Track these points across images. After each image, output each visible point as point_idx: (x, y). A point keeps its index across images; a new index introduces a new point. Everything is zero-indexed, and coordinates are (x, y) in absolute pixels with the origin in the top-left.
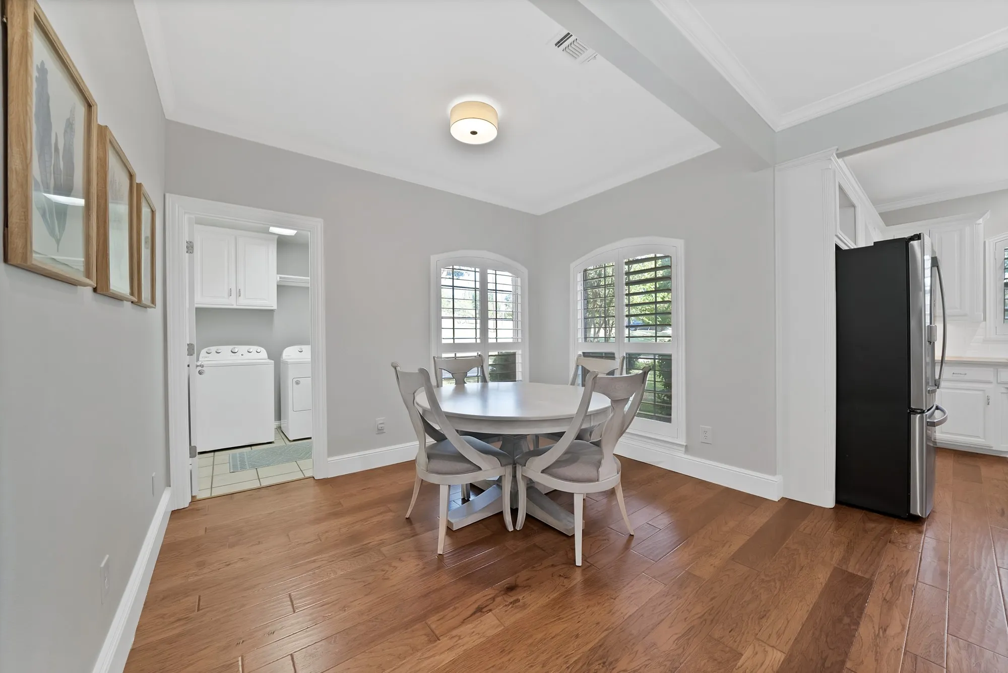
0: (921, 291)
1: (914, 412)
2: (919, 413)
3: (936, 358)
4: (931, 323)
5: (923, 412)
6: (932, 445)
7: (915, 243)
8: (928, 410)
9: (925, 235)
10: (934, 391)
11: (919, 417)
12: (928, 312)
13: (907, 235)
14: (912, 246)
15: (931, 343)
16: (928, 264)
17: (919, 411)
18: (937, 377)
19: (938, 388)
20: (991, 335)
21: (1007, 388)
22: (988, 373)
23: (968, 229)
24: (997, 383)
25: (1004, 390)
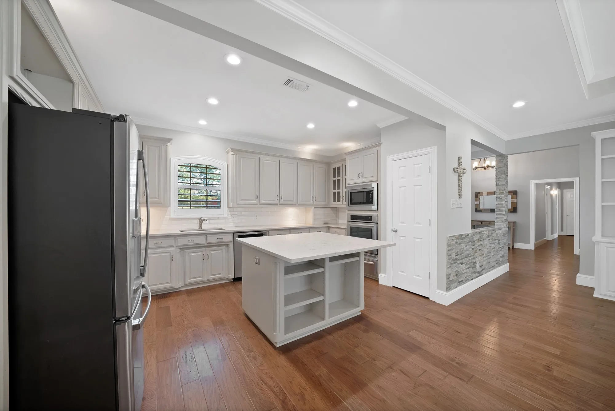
17: (125, 318)
20: (172, 216)
21: (180, 249)
22: (172, 241)
23: (163, 147)
24: (176, 246)
25: (179, 250)
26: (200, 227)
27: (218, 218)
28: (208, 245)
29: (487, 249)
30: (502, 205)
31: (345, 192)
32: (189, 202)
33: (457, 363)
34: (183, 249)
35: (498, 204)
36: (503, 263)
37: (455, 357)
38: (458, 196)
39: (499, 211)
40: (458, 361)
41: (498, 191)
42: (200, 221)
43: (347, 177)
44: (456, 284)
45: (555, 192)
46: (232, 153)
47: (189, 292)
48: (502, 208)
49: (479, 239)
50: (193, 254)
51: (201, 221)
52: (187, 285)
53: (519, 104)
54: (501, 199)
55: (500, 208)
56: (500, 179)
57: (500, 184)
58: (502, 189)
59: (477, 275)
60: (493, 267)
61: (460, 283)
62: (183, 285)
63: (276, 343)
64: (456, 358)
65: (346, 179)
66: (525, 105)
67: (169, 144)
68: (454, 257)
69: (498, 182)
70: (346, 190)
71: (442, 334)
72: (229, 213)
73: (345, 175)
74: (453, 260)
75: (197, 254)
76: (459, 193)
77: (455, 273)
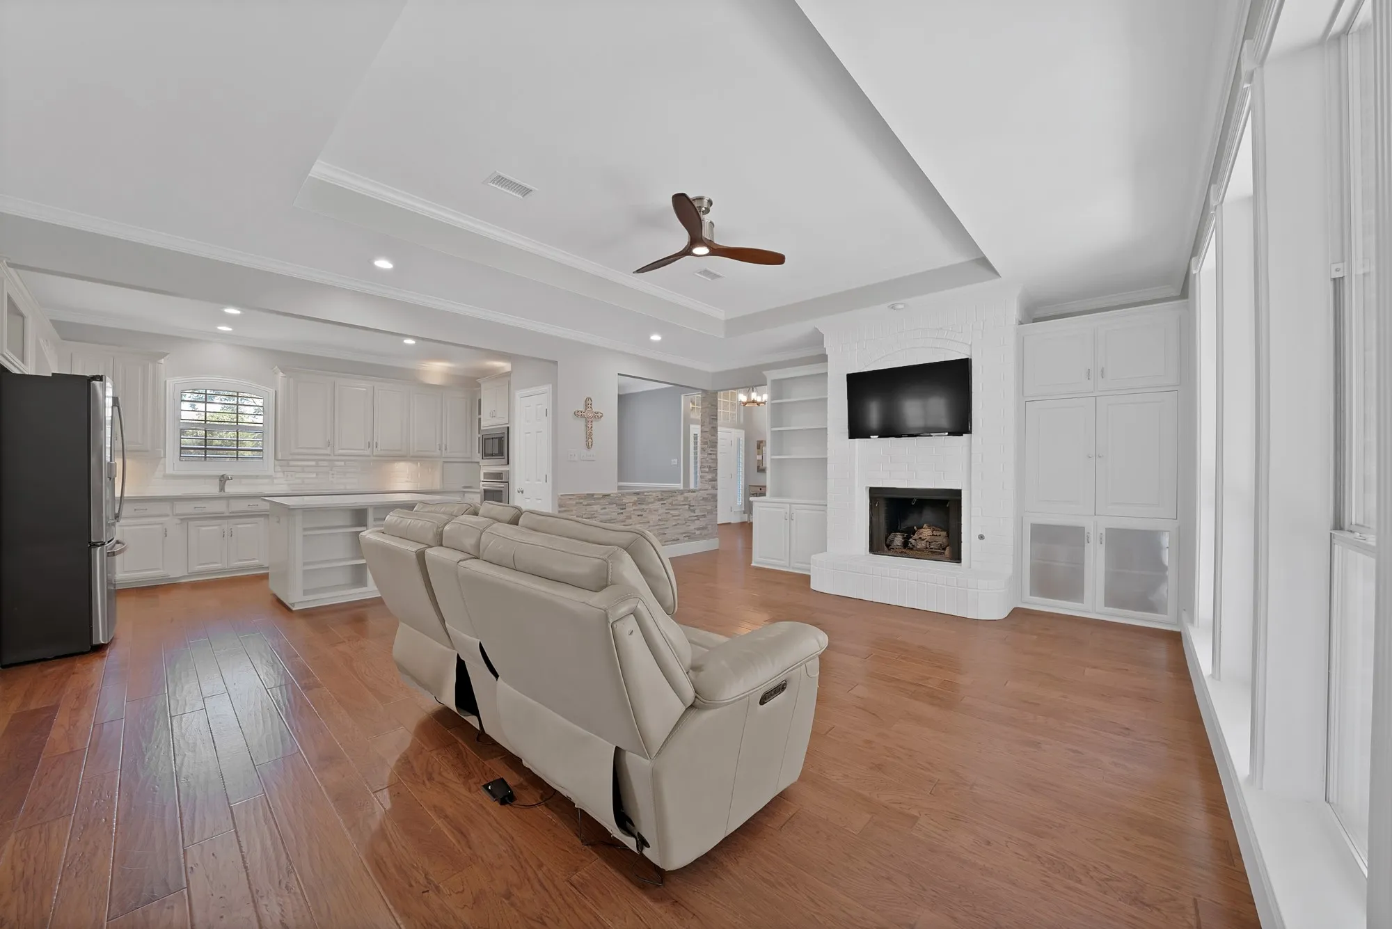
0: (102, 429)
1: (95, 545)
2: (101, 545)
3: (116, 496)
4: (111, 461)
5: (103, 544)
6: (112, 588)
7: (97, 383)
8: (109, 542)
9: (107, 378)
10: (113, 524)
11: (100, 550)
12: (108, 445)
13: (88, 374)
14: (94, 384)
15: (112, 479)
16: (109, 402)
17: (100, 544)
18: (117, 511)
19: (117, 521)
20: (169, 471)
21: (182, 519)
22: (165, 508)
23: (150, 366)
24: (173, 515)
25: (179, 522)
26: (222, 489)
27: (257, 476)
28: (231, 515)
31: (479, 438)
32: (235, 452)
34: (185, 519)
42: (221, 481)
43: (482, 416)
46: (281, 374)
47: (196, 586)
50: (204, 528)
51: (223, 480)
52: (190, 575)
62: (186, 574)
63: (293, 604)
65: (480, 419)
66: (664, 339)
67: (162, 361)
70: (479, 436)
72: (278, 469)
73: (480, 414)
75: (211, 530)
76: (587, 443)
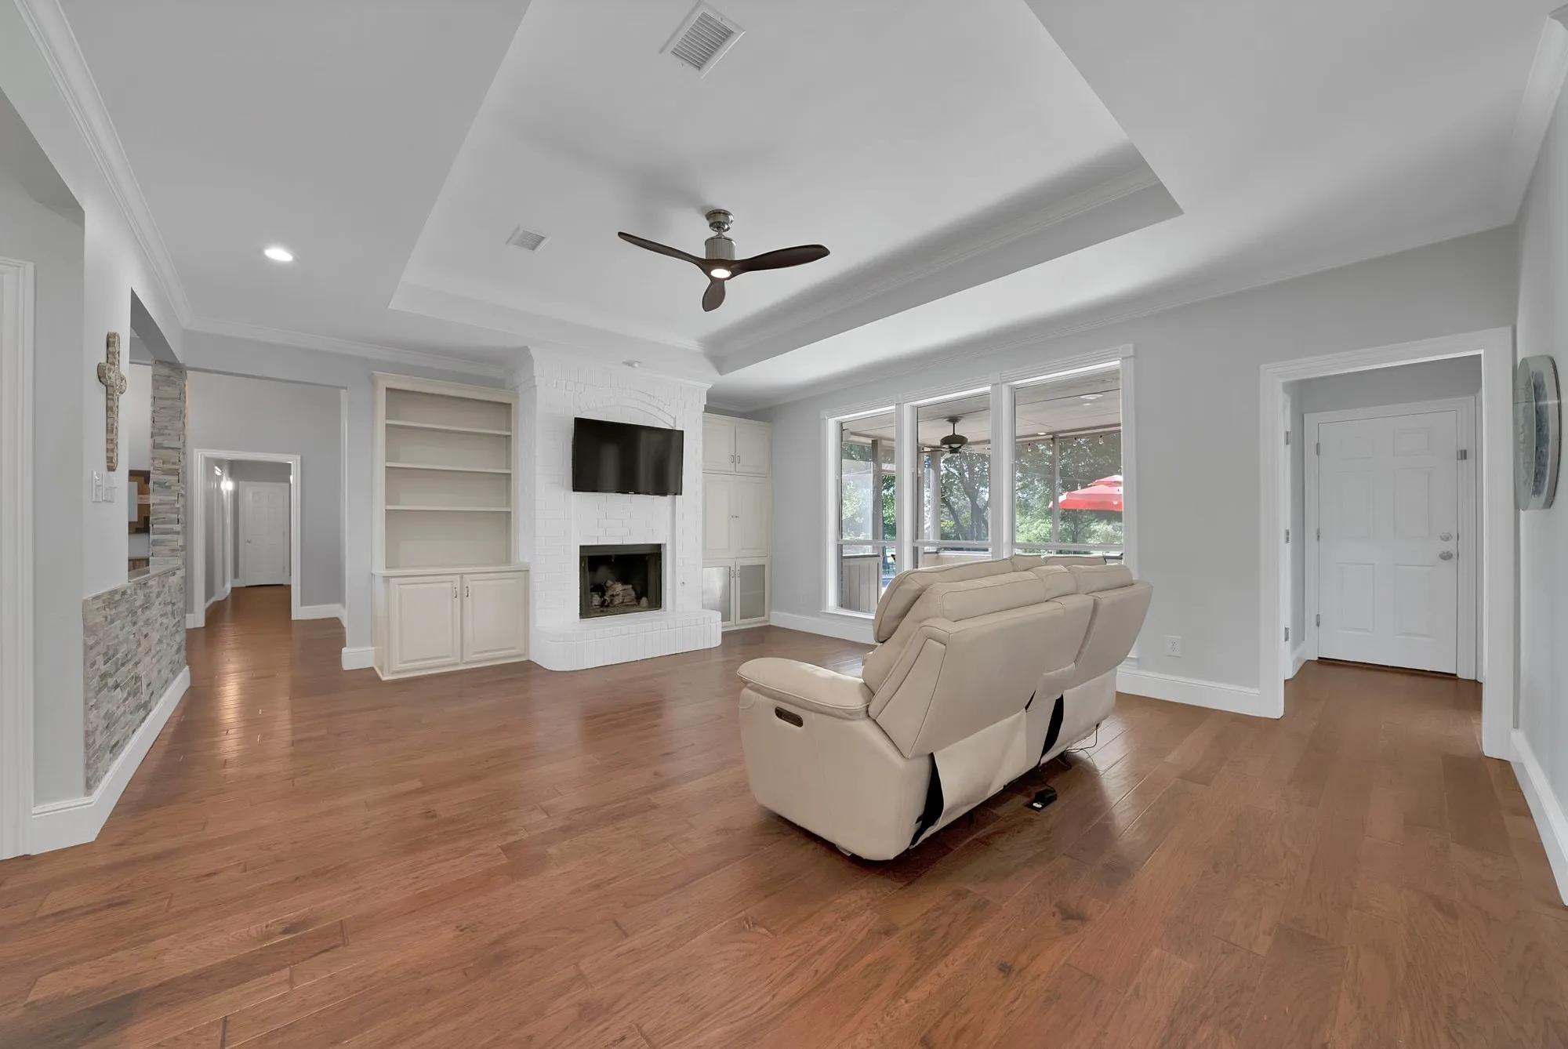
29: (158, 631)
30: (174, 504)
33: (285, 932)
35: (158, 502)
36: (180, 669)
37: (264, 925)
38: (104, 464)
39: (164, 523)
40: (280, 928)
41: (158, 463)
44: (108, 756)
45: (227, 486)
48: (172, 513)
49: (143, 605)
53: (278, 254)
54: (169, 487)
55: (167, 512)
56: (166, 432)
57: (166, 443)
58: (173, 460)
59: (142, 713)
60: (166, 683)
61: (115, 748)
64: (267, 926)
66: (290, 263)
68: (104, 668)
69: (158, 439)
71: (167, 911)
74: (100, 677)
76: (110, 454)
77: (103, 722)
